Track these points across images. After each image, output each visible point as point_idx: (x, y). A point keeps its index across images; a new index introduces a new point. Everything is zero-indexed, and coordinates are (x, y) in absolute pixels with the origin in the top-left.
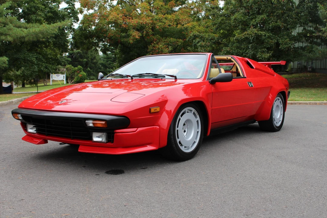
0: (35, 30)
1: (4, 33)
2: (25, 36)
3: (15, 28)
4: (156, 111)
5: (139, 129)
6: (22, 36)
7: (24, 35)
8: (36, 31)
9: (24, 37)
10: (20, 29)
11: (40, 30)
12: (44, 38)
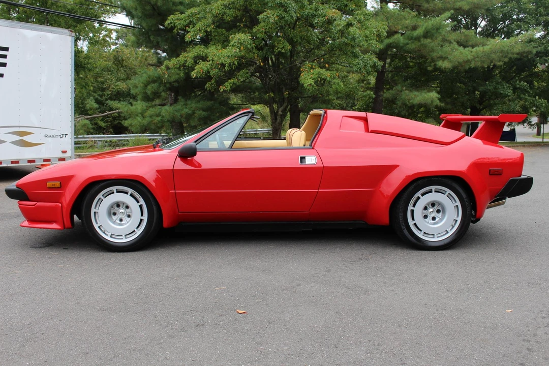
0: (483, 49)
1: (444, 56)
2: (472, 59)
3: (461, 48)
4: (53, 186)
5: (39, 204)
6: (466, 59)
7: (470, 57)
8: (485, 49)
9: (468, 61)
10: (467, 49)
11: (490, 48)
12: (500, 61)
